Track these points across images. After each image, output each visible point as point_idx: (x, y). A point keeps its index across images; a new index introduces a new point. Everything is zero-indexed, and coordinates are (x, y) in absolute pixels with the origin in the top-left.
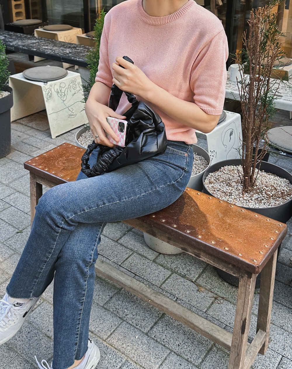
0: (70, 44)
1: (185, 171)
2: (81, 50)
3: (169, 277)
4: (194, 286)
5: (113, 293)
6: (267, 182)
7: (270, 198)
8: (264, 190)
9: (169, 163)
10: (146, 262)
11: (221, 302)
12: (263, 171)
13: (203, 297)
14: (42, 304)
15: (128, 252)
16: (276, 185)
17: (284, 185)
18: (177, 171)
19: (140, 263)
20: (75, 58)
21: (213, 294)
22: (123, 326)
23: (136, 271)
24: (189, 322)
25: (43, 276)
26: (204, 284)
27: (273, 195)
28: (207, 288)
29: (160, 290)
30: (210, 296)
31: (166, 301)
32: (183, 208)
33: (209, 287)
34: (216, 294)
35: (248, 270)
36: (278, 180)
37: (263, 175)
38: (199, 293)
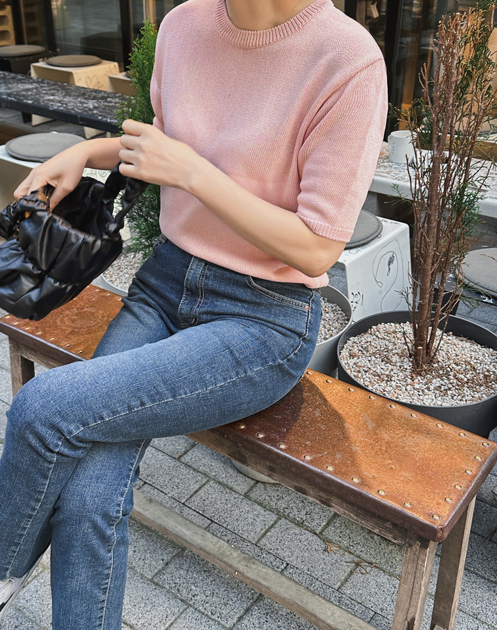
0: (96, 91)
1: (304, 339)
2: (115, 103)
3: (273, 525)
4: (319, 542)
5: (170, 555)
6: (457, 356)
7: (464, 386)
8: (451, 370)
9: (274, 324)
10: (232, 498)
11: (368, 571)
12: (451, 333)
13: (333, 561)
14: (41, 575)
15: (200, 478)
16: (475, 361)
17: (490, 360)
18: (288, 340)
19: (221, 499)
20: (104, 118)
21: (352, 556)
22: (188, 616)
23: (213, 515)
24: (308, 612)
25: (27, 541)
26: (337, 538)
27: (468, 380)
28: (341, 544)
29: (257, 550)
30: (347, 560)
31: (266, 574)
32: (300, 409)
33: (345, 543)
34: (359, 557)
35: (422, 534)
36: (478, 350)
37: (450, 342)
38: (327, 554)
